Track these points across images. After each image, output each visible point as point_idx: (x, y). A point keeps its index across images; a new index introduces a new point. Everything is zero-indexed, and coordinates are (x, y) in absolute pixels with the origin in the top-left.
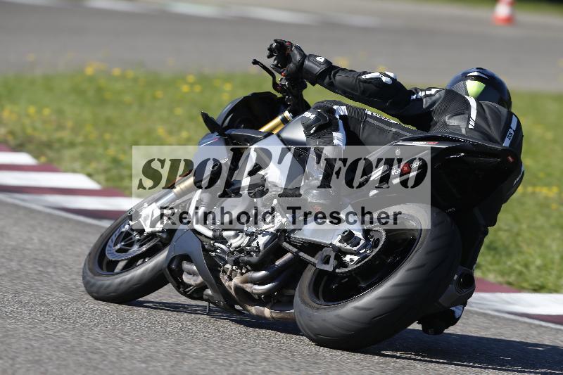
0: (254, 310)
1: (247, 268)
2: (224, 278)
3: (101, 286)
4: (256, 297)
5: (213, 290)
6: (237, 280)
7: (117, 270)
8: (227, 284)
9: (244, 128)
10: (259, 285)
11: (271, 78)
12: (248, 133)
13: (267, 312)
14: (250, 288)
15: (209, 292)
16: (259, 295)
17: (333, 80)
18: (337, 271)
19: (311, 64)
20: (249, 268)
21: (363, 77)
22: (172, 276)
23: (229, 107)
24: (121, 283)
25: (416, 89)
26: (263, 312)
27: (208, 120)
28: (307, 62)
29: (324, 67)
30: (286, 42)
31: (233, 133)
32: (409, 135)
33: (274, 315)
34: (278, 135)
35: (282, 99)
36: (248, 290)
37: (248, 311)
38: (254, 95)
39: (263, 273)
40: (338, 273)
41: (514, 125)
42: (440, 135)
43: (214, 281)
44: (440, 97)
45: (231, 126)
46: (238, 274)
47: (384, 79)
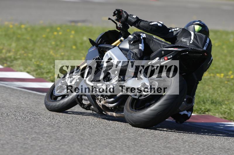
0: (109, 113)
1: (106, 97)
2: (98, 102)
3: (52, 106)
4: (110, 108)
5: (94, 106)
6: (102, 102)
7: (58, 100)
9: (106, 44)
10: (111, 104)
11: (115, 25)
12: (107, 46)
13: (114, 114)
15: (92, 107)
16: (111, 108)
17: (139, 24)
19: (131, 18)
20: (107, 98)
21: (151, 24)
22: (79, 101)
23: (100, 36)
24: (59, 104)
25: (171, 28)
26: (113, 114)
27: (91, 41)
28: (129, 17)
29: (136, 20)
31: (101, 46)
32: (168, 46)
33: (117, 115)
34: (118, 47)
35: (121, 32)
36: (107, 106)
37: (107, 114)
38: (110, 31)
39: (112, 99)
40: (140, 99)
41: (208, 41)
42: (180, 45)
43: (94, 103)
44: (180, 31)
45: (101, 43)
46: (103, 100)
47: (159, 24)
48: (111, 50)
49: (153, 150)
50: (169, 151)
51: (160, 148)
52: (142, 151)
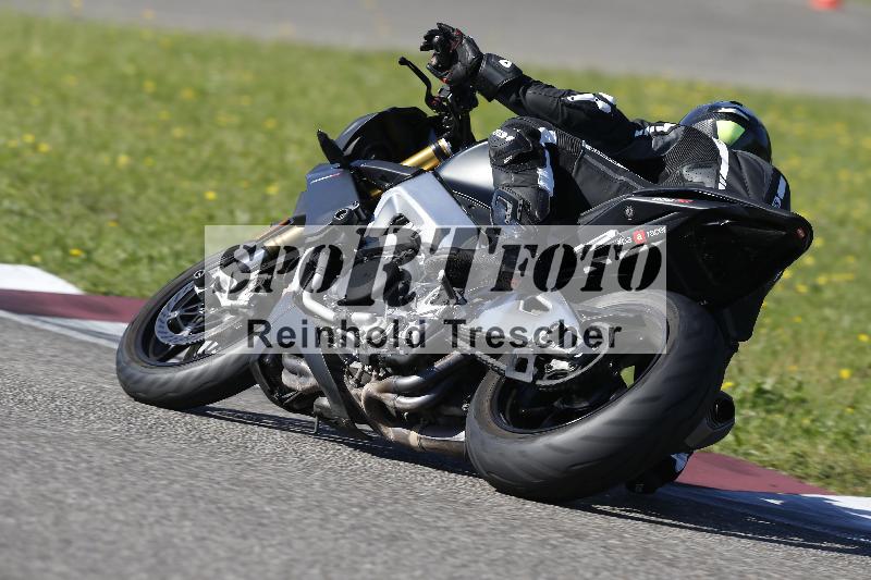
0: (392, 433)
1: (386, 370)
2: (350, 383)
5: (333, 399)
6: (371, 387)
8: (353, 392)
9: (375, 159)
10: (406, 396)
11: (424, 87)
12: (386, 167)
13: (413, 437)
14: (391, 400)
15: (325, 402)
16: (399, 412)
17: (522, 98)
18: (539, 382)
19: (491, 70)
20: (389, 370)
21: (569, 98)
22: (264, 373)
23: (355, 126)
25: (642, 122)
26: (406, 437)
27: (326, 144)
28: (484, 65)
29: (509, 77)
30: (453, 30)
31: (363, 165)
33: (424, 444)
35: (440, 117)
36: (388, 403)
37: (382, 434)
38: (394, 110)
39: (413, 379)
40: (540, 386)
41: (781, 191)
43: (335, 386)
44: (677, 138)
45: (356, 154)
46: (373, 379)
47: (600, 104)
48: (404, 184)
49: (190, 491)
50: (251, 499)
51: (218, 483)
52: (150, 491)
